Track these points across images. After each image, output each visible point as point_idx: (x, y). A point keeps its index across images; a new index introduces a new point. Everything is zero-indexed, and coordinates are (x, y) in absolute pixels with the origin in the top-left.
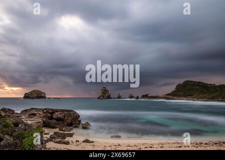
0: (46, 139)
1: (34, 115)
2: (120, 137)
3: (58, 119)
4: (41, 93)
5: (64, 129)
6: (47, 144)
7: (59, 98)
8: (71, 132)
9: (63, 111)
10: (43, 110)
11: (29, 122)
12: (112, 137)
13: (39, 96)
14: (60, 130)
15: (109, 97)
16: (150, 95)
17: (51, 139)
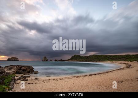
0: (16, 79)
1: (12, 68)
2: (50, 76)
3: (24, 70)
4: (16, 58)
5: (26, 74)
6: (17, 81)
7: (25, 61)
8: (29, 75)
9: (26, 66)
10: (16, 66)
11: (9, 72)
12: (47, 76)
13: (15, 60)
14: (24, 75)
15: (47, 61)
16: (63, 60)
17: (19, 79)
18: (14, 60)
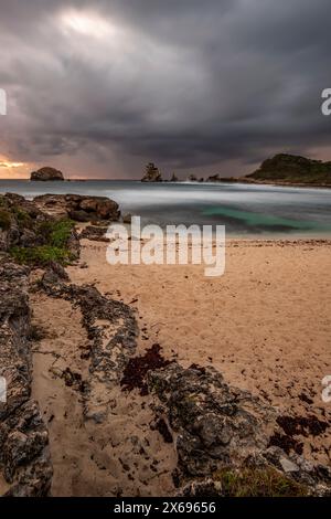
1: (53, 203)
5: (98, 223)
10: (65, 197)
11: (49, 213)
13: (52, 176)
14: (93, 224)
15: (158, 179)
17: (84, 235)
18: (52, 179)
